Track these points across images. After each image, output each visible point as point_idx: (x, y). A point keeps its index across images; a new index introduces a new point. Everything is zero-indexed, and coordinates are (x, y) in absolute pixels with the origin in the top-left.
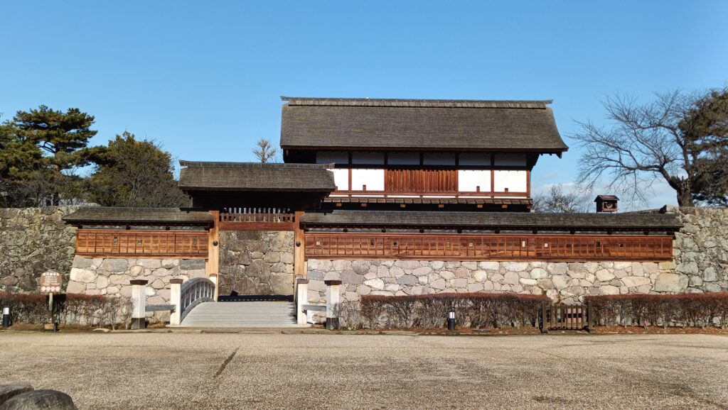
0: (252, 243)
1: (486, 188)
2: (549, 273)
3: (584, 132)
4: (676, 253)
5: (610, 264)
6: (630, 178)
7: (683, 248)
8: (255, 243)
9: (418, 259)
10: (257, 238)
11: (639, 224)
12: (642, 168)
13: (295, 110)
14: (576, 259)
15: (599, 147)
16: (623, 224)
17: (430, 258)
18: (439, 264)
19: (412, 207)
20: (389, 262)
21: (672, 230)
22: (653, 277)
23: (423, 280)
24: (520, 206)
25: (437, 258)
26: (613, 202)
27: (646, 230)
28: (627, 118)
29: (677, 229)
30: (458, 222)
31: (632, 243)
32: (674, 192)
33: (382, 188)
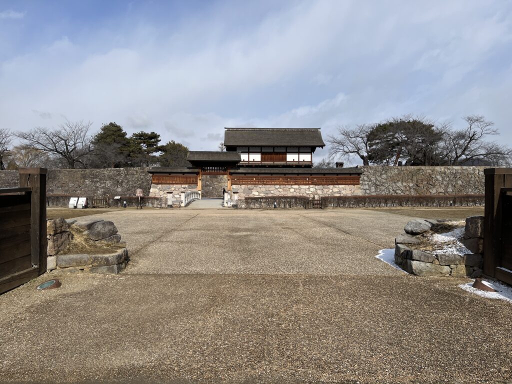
0: (215, 180)
1: (296, 160)
2: (316, 189)
3: (331, 139)
4: (361, 182)
5: (337, 186)
6: (346, 156)
7: (364, 180)
8: (216, 180)
9: (271, 185)
10: (216, 178)
11: (349, 172)
12: (351, 152)
13: (230, 132)
14: (325, 184)
15: (336, 145)
16: (342, 172)
17: (274, 184)
18: (278, 186)
19: (270, 166)
20: (260, 186)
21: (359, 174)
22: (353, 190)
23: (272, 192)
24: (309, 166)
25: (277, 184)
26: (342, 164)
27: (351, 174)
28: (346, 134)
29: (361, 174)
30: (284, 172)
31: (345, 179)
32: (362, 160)
33: (260, 160)
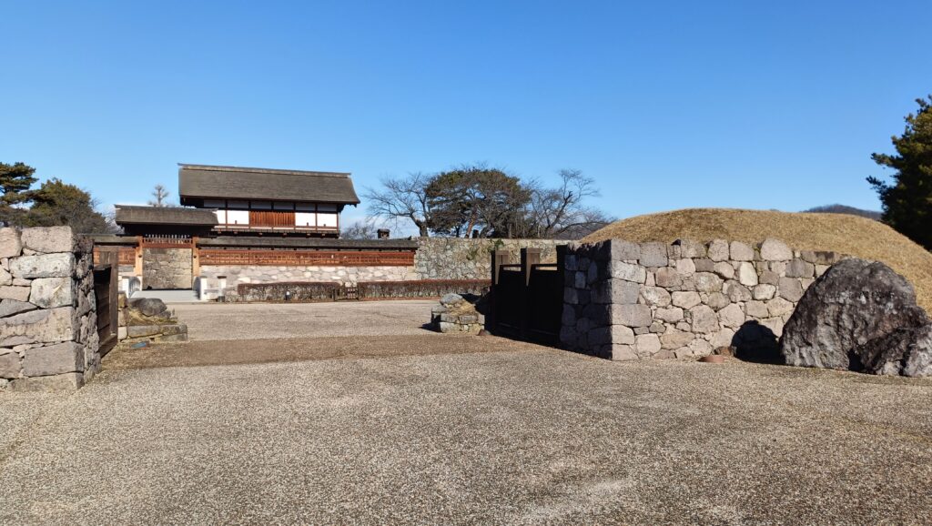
0: (160, 256)
1: (312, 223)
2: (347, 272)
3: (368, 193)
4: (416, 261)
5: (380, 268)
6: (394, 221)
7: (420, 259)
8: (163, 256)
9: (270, 265)
10: (164, 253)
11: (397, 246)
12: (401, 215)
13: (187, 173)
14: (361, 265)
15: (378, 202)
16: (387, 246)
17: (277, 265)
18: (283, 268)
19: (267, 234)
20: (253, 267)
21: (414, 250)
22: (404, 274)
23: (274, 277)
24: (333, 235)
25: (282, 265)
26: (387, 233)
27: (400, 249)
28: (393, 186)
29: (416, 249)
30: (294, 244)
31: (392, 256)
32: (418, 229)
33: (247, 223)
